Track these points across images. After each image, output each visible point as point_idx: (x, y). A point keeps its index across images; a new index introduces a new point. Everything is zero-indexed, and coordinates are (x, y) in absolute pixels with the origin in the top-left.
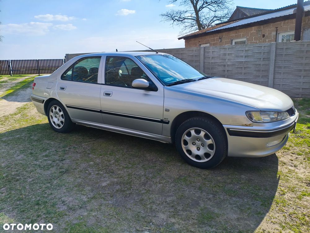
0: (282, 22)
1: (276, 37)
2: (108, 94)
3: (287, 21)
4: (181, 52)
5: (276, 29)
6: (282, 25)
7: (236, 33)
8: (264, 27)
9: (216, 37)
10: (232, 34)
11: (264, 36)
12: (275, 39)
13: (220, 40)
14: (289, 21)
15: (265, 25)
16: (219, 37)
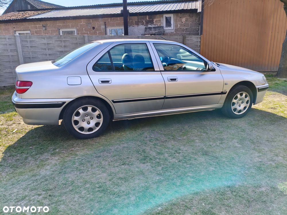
0: (109, 19)
1: (106, 30)
2: (173, 80)
3: (113, 18)
4: (64, 39)
5: (105, 24)
6: (109, 21)
7: (64, 23)
8: (92, 21)
9: (39, 25)
10: (59, 23)
11: (94, 28)
12: (105, 32)
13: (44, 28)
14: (115, 18)
15: (94, 19)
16: (42, 25)
